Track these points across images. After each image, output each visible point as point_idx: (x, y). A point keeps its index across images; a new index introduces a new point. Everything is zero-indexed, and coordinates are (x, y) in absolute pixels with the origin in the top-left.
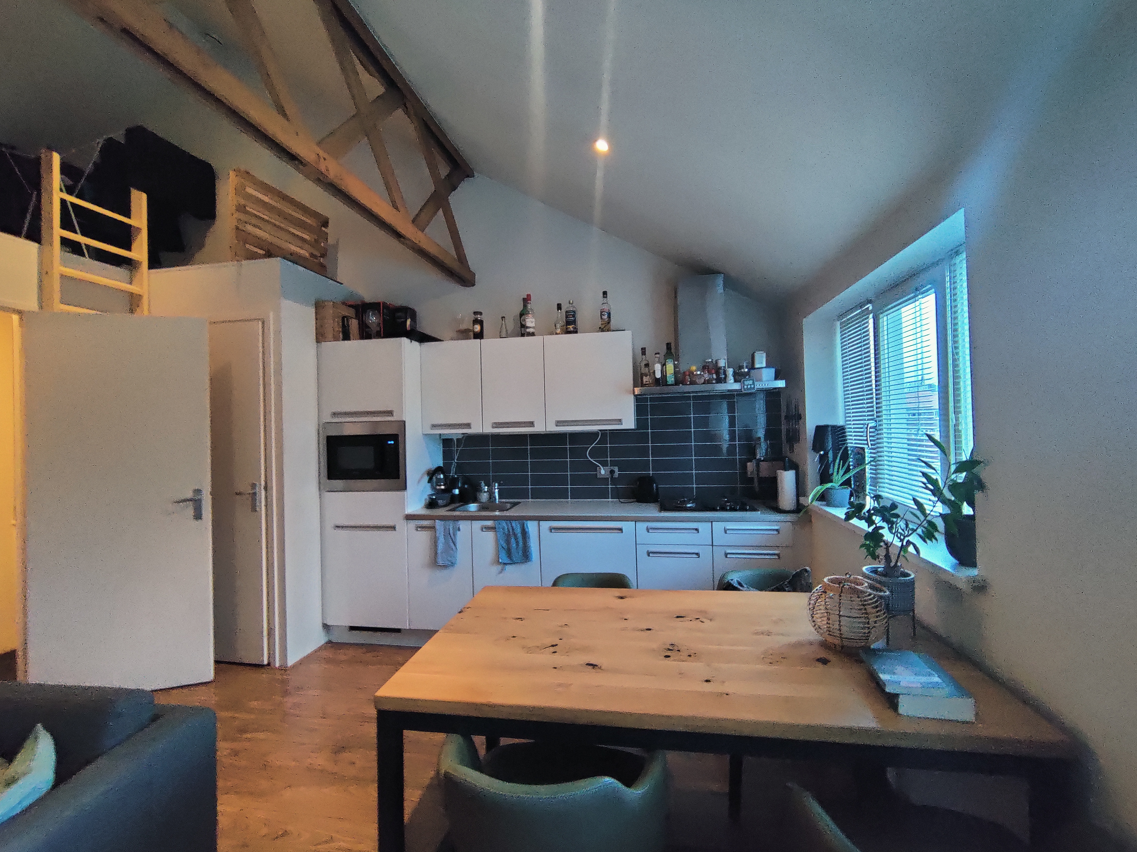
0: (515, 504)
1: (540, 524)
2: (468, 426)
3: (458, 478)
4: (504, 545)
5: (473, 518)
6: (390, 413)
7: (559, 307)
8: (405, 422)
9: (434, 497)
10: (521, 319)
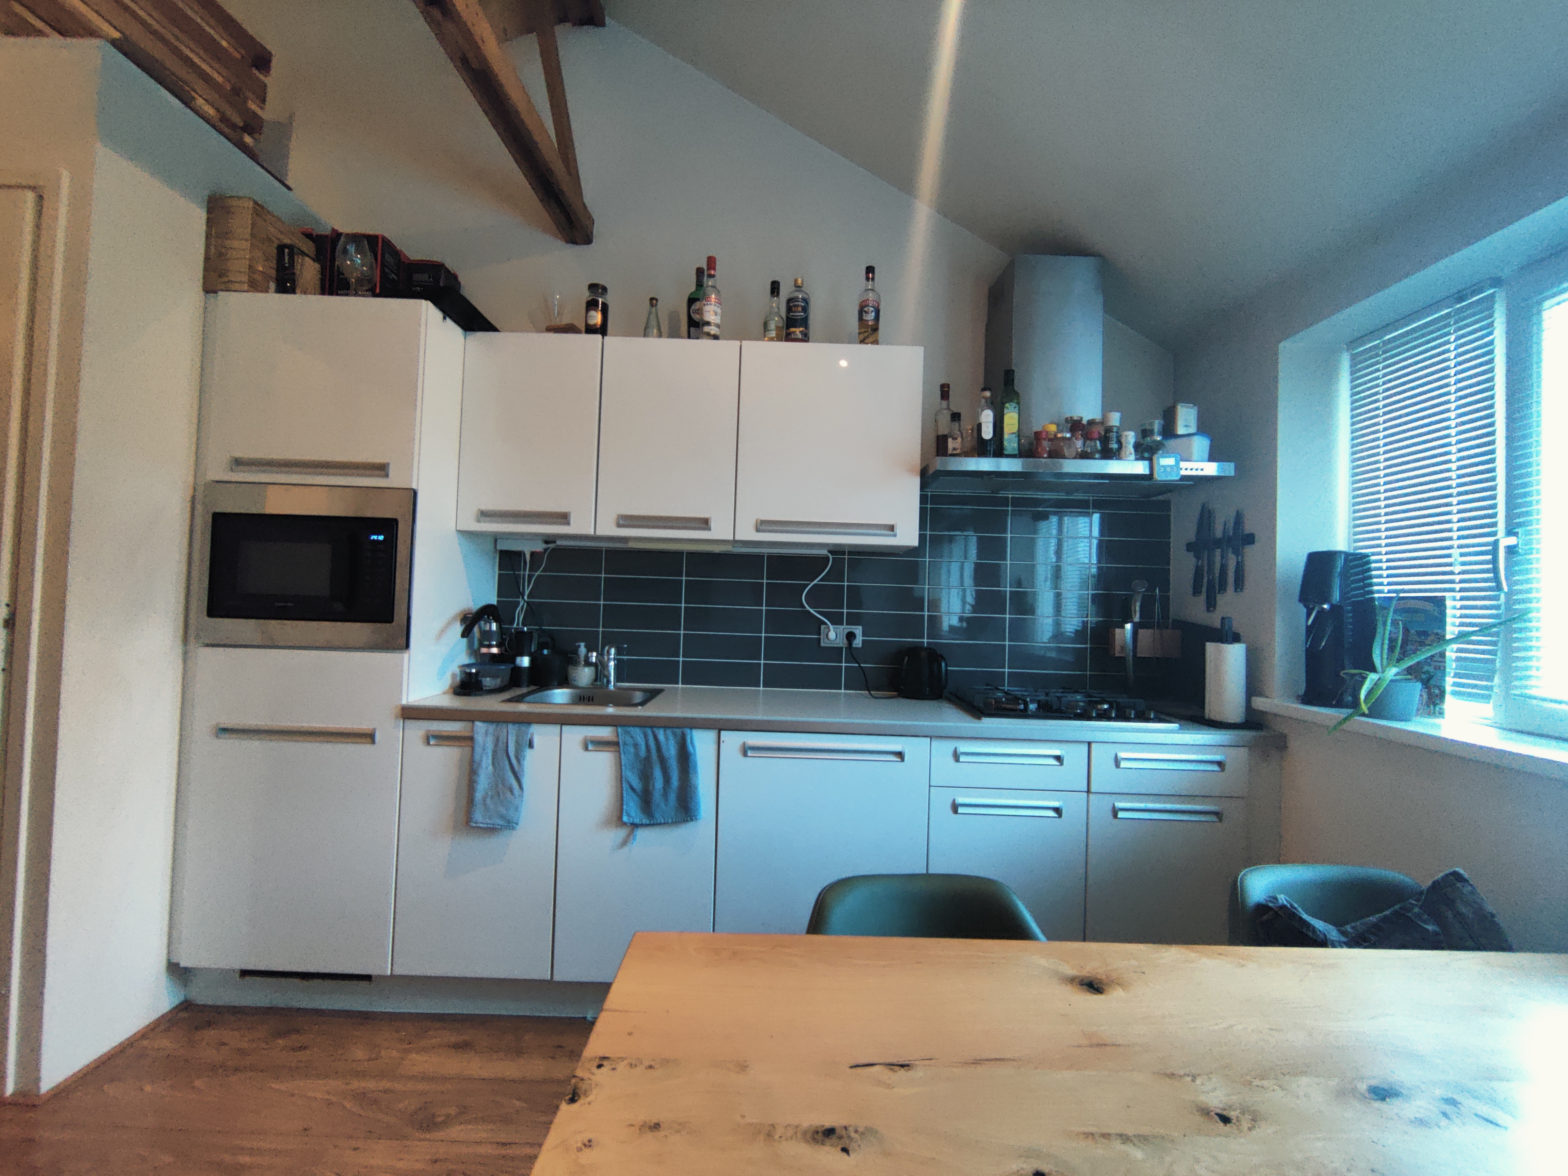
0: (652, 695)
1: (722, 738)
2: (563, 518)
3: (530, 633)
4: (636, 783)
5: (563, 720)
6: (382, 469)
7: (775, 288)
8: (415, 493)
9: (474, 671)
10: (693, 307)
